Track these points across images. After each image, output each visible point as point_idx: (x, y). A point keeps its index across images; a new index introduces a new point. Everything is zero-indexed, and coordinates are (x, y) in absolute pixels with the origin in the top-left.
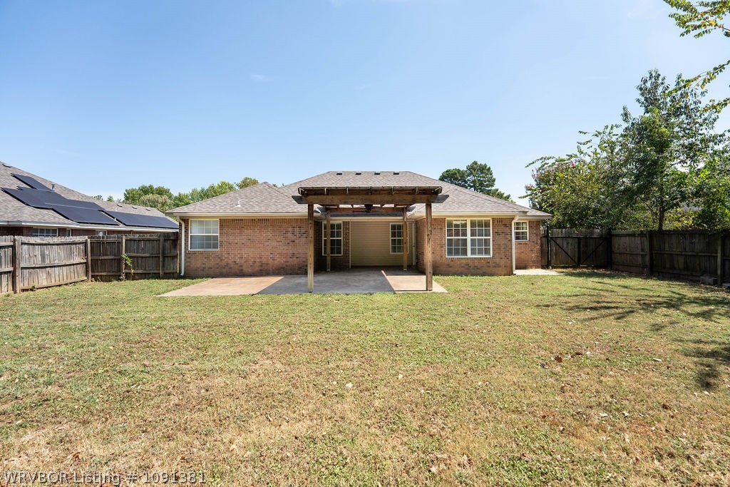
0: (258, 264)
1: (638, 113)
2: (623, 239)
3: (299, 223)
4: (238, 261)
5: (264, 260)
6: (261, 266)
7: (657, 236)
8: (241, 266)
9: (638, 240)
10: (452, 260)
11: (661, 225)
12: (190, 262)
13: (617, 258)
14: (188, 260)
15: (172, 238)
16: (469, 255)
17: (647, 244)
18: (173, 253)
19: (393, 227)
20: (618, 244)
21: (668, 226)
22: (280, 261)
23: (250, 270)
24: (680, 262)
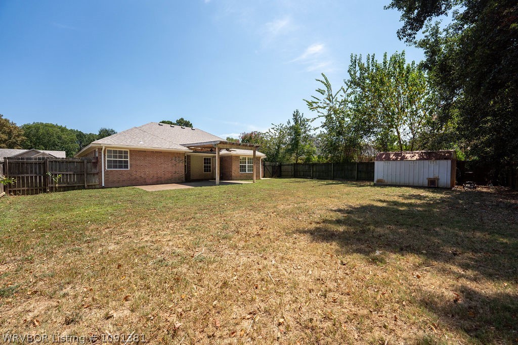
0: (155, 177)
1: (292, 123)
2: (285, 167)
3: (178, 155)
4: (143, 176)
5: (159, 175)
6: (158, 179)
7: (296, 165)
8: (145, 179)
9: (290, 166)
10: (242, 174)
11: (297, 161)
12: (108, 177)
13: (283, 173)
14: (107, 176)
15: (93, 161)
16: (247, 172)
17: (293, 168)
18: (94, 171)
19: (205, 159)
20: (283, 168)
21: (299, 161)
22: (169, 175)
23: (151, 181)
24: (302, 174)
